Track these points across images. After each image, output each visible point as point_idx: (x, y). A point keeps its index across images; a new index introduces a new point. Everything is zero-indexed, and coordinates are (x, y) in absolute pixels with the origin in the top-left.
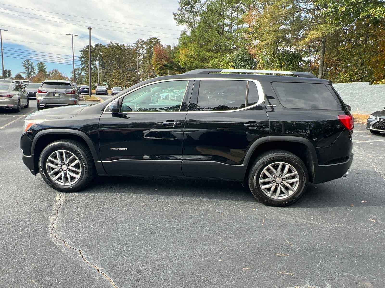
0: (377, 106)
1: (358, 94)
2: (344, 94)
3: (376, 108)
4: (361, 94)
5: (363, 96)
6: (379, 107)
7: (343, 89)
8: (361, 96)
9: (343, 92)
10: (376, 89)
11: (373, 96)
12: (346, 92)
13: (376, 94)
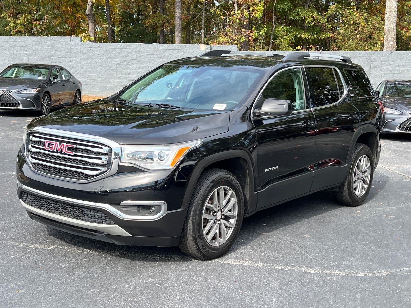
0: (99, 80)
1: (64, 59)
2: (36, 58)
3: (99, 82)
4: (70, 59)
5: (74, 62)
6: (103, 80)
7: (34, 48)
8: (71, 61)
9: (35, 53)
10: (93, 51)
11: (90, 62)
12: (41, 53)
13: (95, 59)
